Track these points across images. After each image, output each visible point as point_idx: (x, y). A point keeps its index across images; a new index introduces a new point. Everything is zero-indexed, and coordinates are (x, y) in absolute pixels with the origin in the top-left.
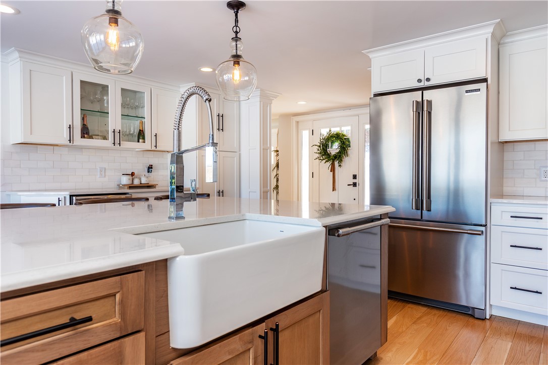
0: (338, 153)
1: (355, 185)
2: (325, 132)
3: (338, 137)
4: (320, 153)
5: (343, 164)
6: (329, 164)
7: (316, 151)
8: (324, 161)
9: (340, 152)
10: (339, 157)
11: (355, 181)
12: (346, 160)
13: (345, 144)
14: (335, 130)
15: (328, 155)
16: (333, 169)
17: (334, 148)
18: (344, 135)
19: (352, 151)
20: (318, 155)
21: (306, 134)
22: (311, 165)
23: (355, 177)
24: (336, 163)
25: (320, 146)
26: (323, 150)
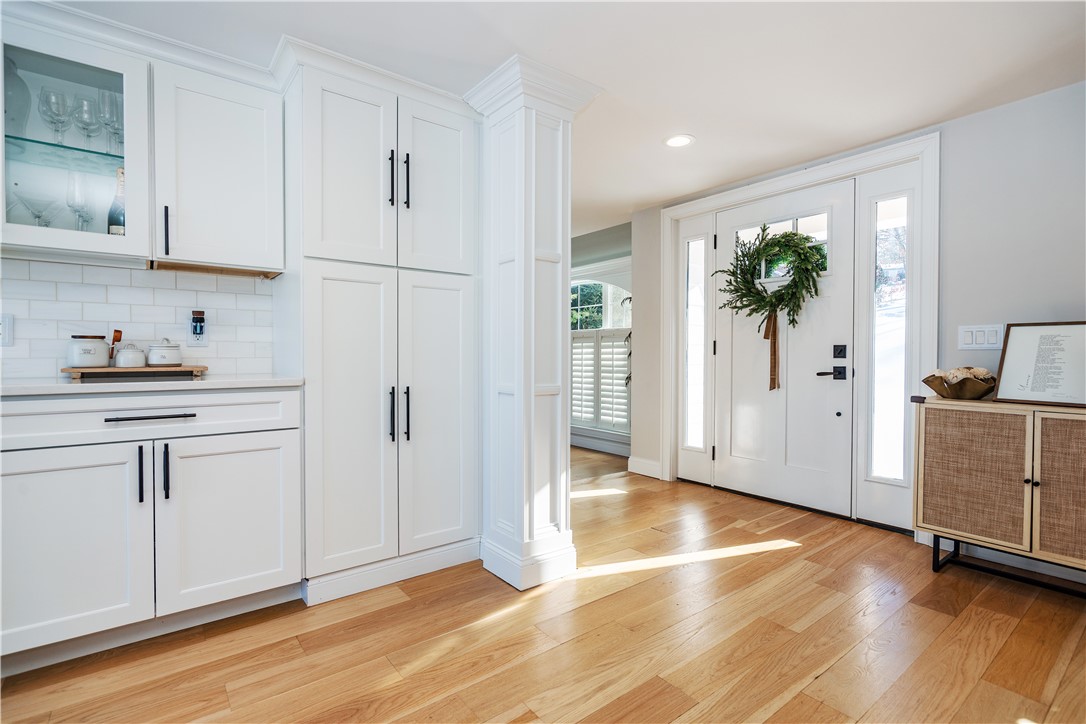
0: (787, 287)
1: (839, 373)
2: (750, 236)
3: (789, 244)
4: (736, 291)
5: (801, 317)
6: (759, 318)
7: (724, 285)
8: (747, 311)
9: (794, 284)
10: (790, 299)
11: (840, 362)
12: (811, 306)
13: (807, 262)
14: (776, 230)
15: (758, 293)
16: (772, 333)
17: (777, 277)
18: (807, 239)
19: (833, 282)
20: (728, 297)
21: (698, 249)
22: (710, 323)
23: (840, 351)
24: (782, 316)
25: (733, 274)
26: (745, 283)
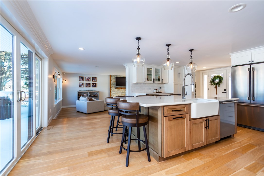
0: (218, 82)
1: (225, 93)
2: (213, 76)
3: (218, 77)
4: (211, 82)
5: (220, 86)
6: (215, 86)
7: (210, 82)
8: (213, 85)
9: (219, 82)
10: (219, 84)
11: (225, 91)
12: (221, 85)
13: (221, 79)
14: (217, 75)
15: (214, 83)
16: (216, 88)
17: (217, 81)
18: (221, 77)
19: (224, 81)
20: (210, 83)
21: (206, 77)
22: (208, 86)
23: (225, 90)
24: (218, 86)
25: (211, 80)
26: (213, 81)
